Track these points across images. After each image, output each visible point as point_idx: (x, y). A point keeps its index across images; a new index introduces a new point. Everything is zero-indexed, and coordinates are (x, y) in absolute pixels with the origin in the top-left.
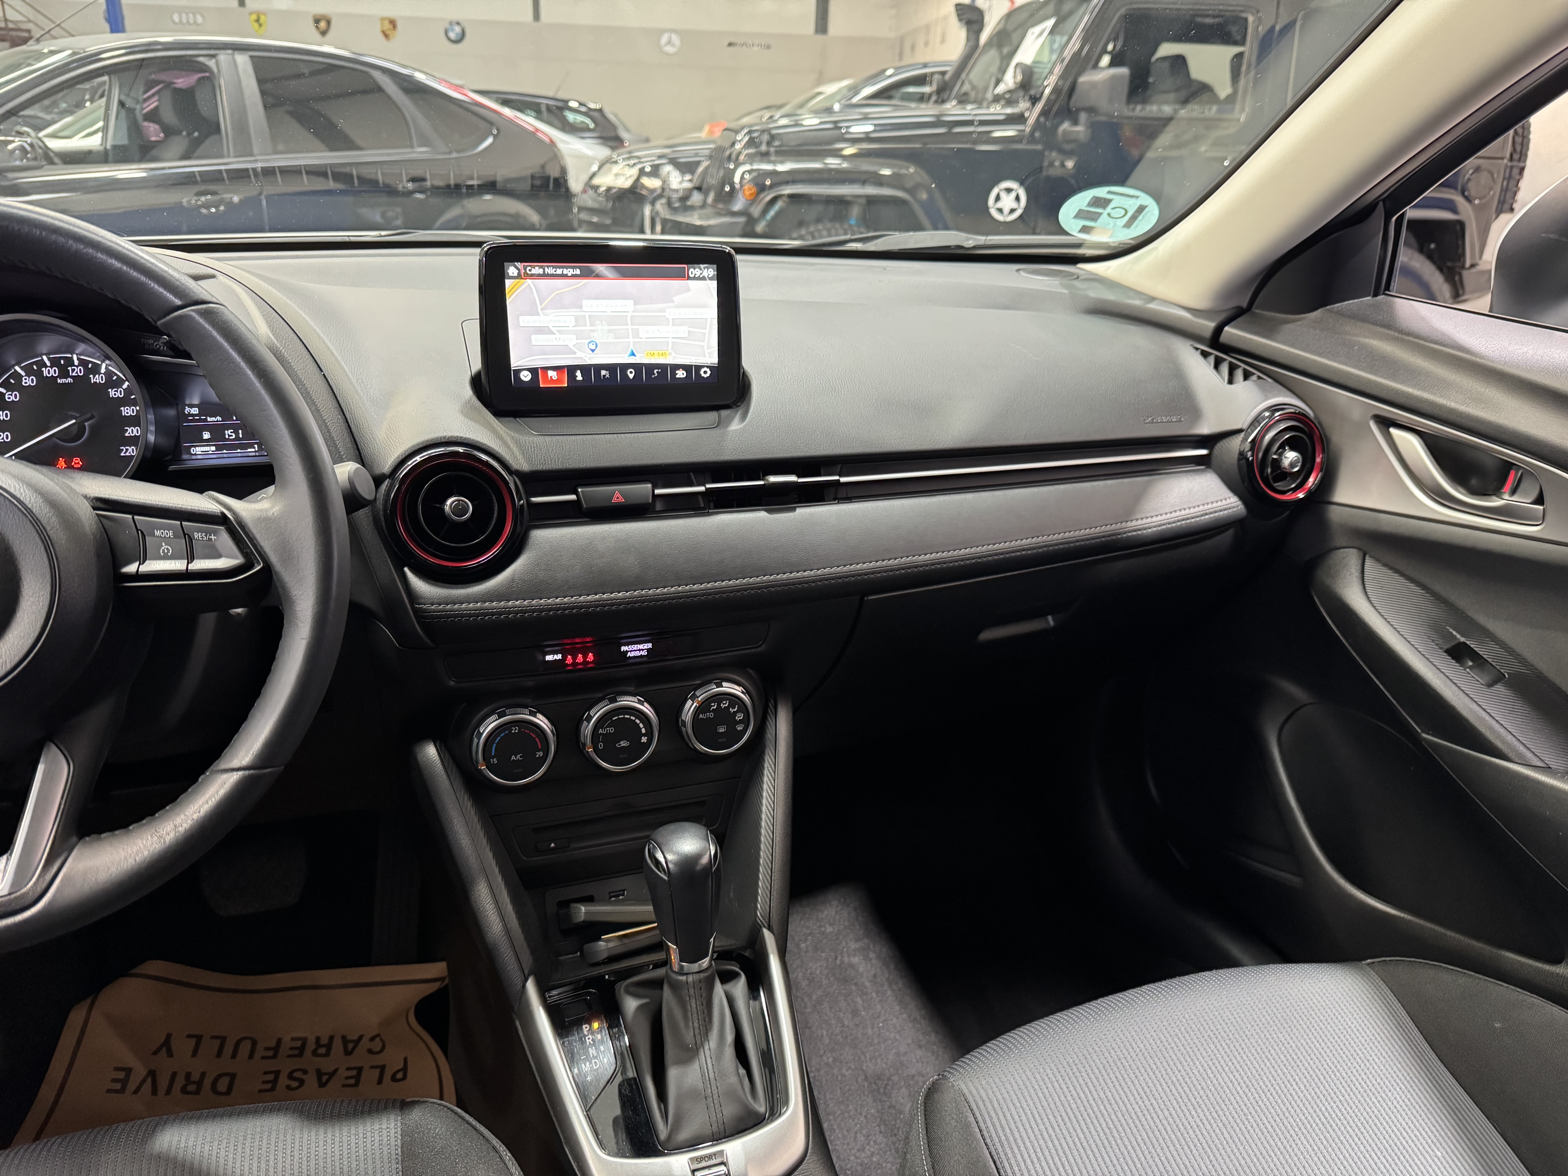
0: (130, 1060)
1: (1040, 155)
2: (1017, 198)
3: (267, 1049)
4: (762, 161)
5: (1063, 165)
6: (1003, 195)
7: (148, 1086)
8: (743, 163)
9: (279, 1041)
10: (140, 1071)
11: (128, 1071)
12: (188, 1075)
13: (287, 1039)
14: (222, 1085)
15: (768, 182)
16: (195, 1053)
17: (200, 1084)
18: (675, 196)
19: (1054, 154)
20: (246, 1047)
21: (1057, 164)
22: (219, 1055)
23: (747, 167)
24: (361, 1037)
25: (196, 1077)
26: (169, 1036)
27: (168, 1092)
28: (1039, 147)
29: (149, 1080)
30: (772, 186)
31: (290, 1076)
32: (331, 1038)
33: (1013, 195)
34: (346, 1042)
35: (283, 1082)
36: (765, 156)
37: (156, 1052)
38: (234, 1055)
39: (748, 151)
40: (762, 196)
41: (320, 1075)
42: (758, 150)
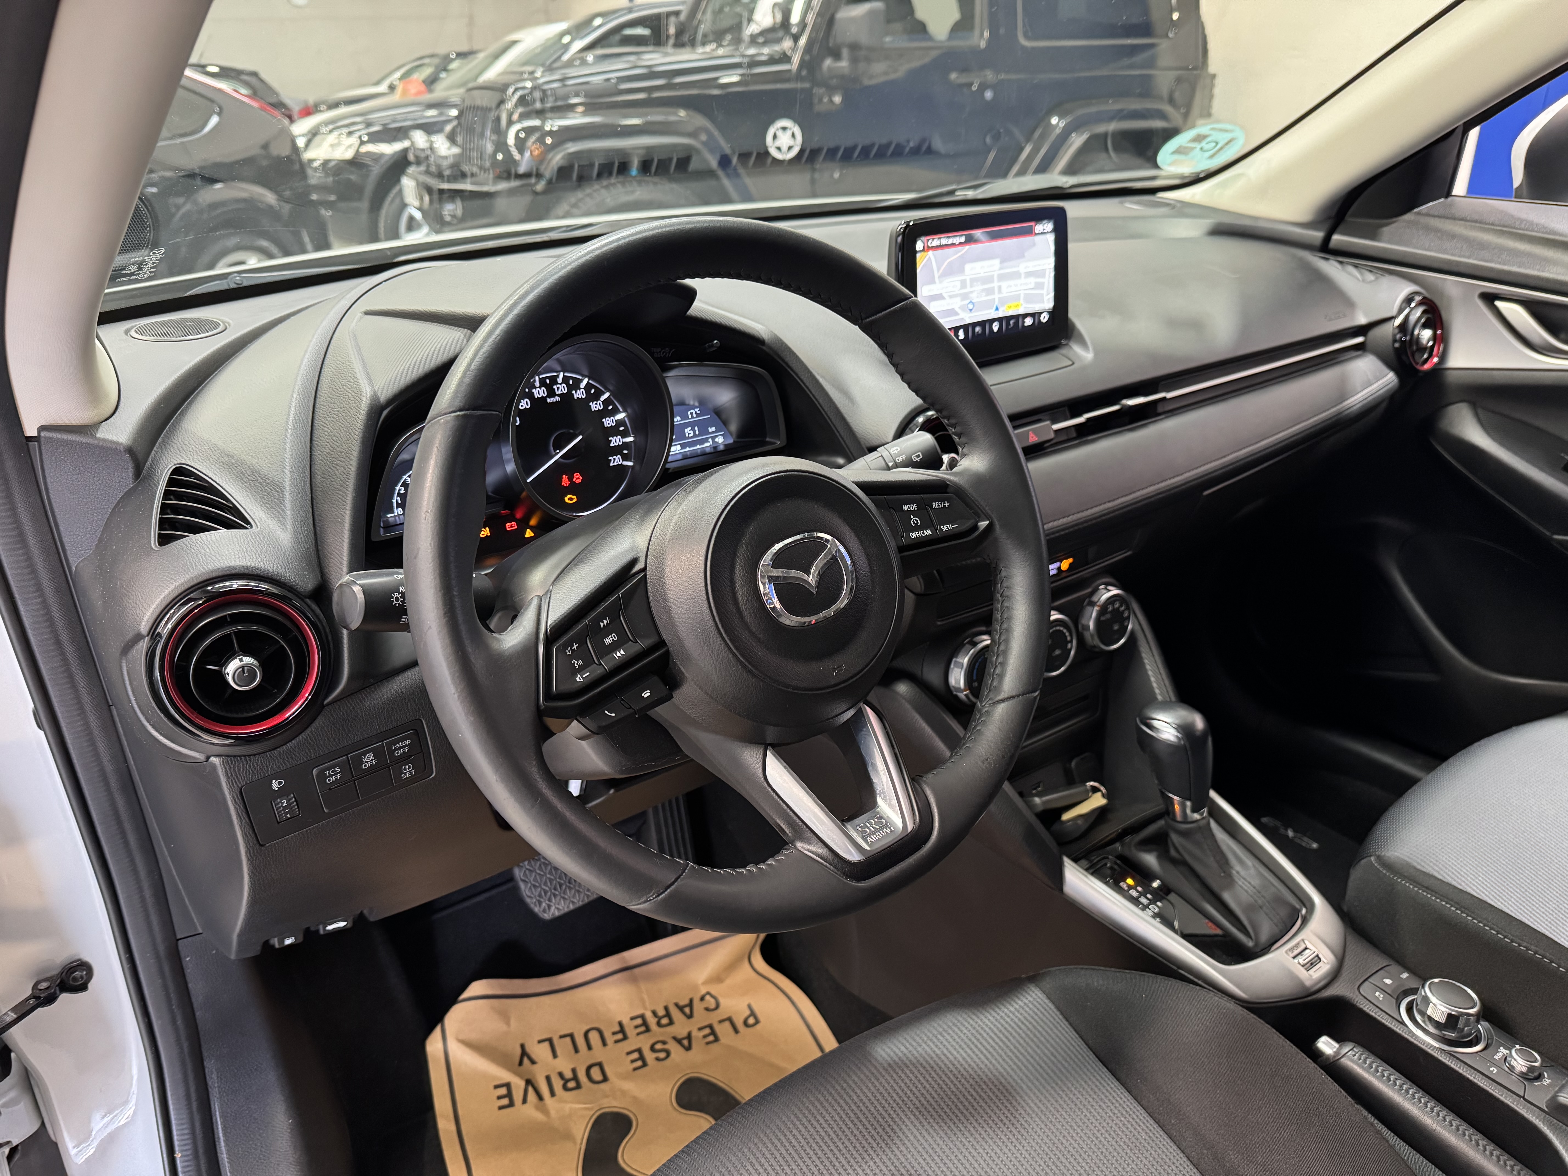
0: (506, 1076)
1: (808, 93)
2: (793, 135)
3: (614, 1033)
4: (536, 119)
5: (831, 101)
6: (780, 134)
7: (531, 1095)
8: (515, 123)
9: (620, 1024)
10: (518, 1084)
11: (508, 1085)
12: (561, 1075)
13: (626, 1021)
14: (596, 1074)
16: (555, 1055)
17: (575, 1078)
19: (822, 91)
20: (594, 1037)
21: (826, 100)
22: (576, 1050)
23: (520, 125)
24: (691, 1001)
25: (568, 1074)
26: (522, 1046)
27: (553, 1094)
28: (807, 85)
29: (530, 1089)
30: (554, 146)
31: (653, 1049)
32: (666, 1008)
33: (789, 133)
34: (681, 1008)
35: (649, 1056)
36: (540, 113)
37: (521, 1063)
38: (589, 1047)
39: (520, 110)
40: (550, 156)
41: (679, 1041)
42: (531, 108)
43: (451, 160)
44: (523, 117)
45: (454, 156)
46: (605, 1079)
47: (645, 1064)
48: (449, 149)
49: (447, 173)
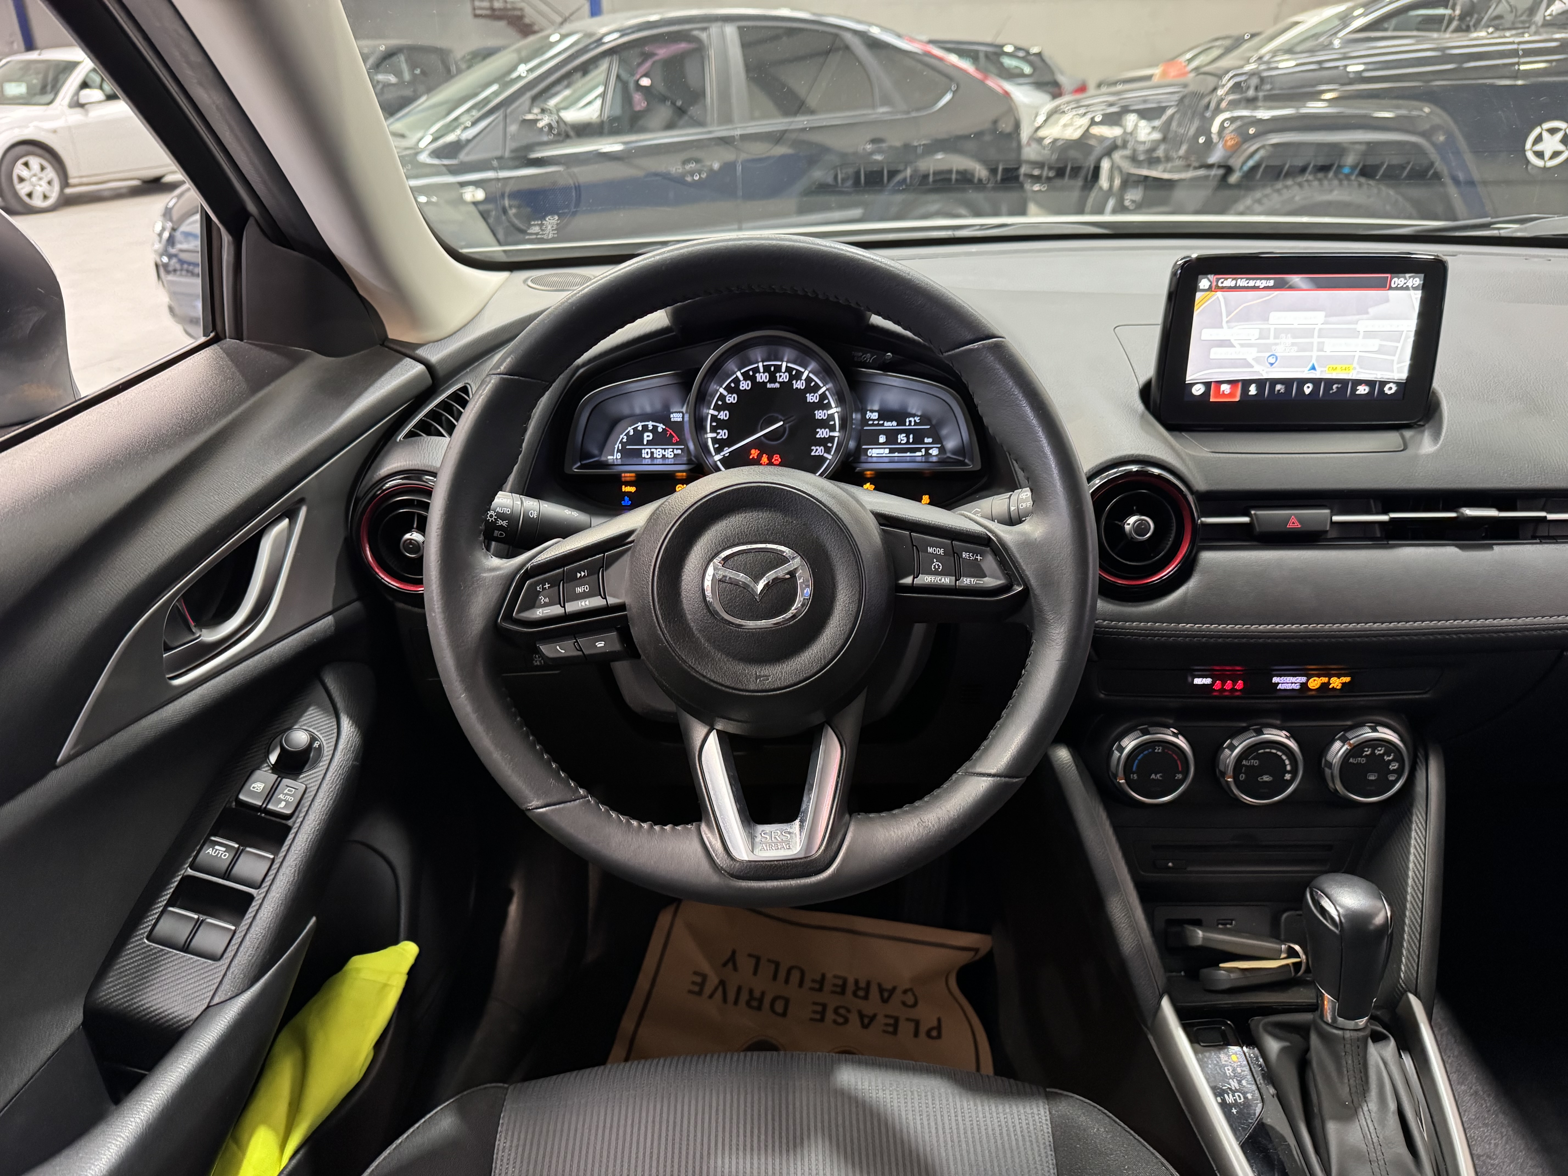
0: (706, 967)
3: (813, 981)
4: (1246, 108)
6: (1546, 136)
7: (719, 994)
8: (1223, 111)
9: (823, 976)
10: (713, 980)
11: (704, 977)
12: (751, 992)
13: (829, 976)
14: (779, 1007)
15: (1252, 131)
16: (755, 973)
17: (761, 1000)
18: (1141, 148)
20: (795, 976)
22: (775, 977)
23: (1227, 115)
24: (894, 988)
25: (757, 994)
26: (734, 952)
27: (736, 1002)
29: (720, 990)
30: (1255, 136)
31: (836, 1011)
32: (868, 984)
34: (881, 990)
35: (830, 1015)
36: (1251, 102)
37: (725, 965)
38: (787, 981)
39: (1231, 97)
40: (1245, 146)
41: (862, 1016)
42: (1244, 95)
43: (1147, 146)
44: (1233, 105)
45: (1153, 141)
46: (784, 1014)
47: (822, 1020)
48: (1149, 134)
49: (1142, 157)
